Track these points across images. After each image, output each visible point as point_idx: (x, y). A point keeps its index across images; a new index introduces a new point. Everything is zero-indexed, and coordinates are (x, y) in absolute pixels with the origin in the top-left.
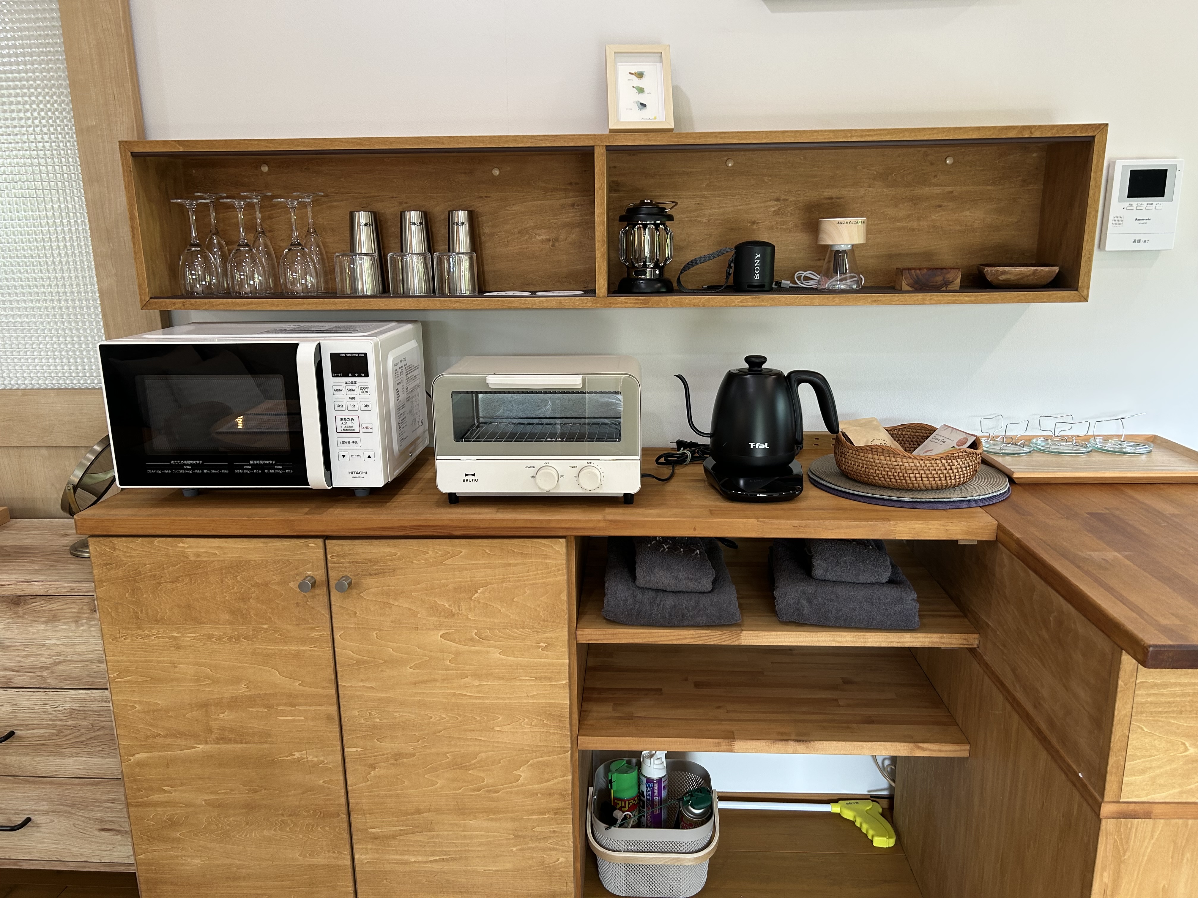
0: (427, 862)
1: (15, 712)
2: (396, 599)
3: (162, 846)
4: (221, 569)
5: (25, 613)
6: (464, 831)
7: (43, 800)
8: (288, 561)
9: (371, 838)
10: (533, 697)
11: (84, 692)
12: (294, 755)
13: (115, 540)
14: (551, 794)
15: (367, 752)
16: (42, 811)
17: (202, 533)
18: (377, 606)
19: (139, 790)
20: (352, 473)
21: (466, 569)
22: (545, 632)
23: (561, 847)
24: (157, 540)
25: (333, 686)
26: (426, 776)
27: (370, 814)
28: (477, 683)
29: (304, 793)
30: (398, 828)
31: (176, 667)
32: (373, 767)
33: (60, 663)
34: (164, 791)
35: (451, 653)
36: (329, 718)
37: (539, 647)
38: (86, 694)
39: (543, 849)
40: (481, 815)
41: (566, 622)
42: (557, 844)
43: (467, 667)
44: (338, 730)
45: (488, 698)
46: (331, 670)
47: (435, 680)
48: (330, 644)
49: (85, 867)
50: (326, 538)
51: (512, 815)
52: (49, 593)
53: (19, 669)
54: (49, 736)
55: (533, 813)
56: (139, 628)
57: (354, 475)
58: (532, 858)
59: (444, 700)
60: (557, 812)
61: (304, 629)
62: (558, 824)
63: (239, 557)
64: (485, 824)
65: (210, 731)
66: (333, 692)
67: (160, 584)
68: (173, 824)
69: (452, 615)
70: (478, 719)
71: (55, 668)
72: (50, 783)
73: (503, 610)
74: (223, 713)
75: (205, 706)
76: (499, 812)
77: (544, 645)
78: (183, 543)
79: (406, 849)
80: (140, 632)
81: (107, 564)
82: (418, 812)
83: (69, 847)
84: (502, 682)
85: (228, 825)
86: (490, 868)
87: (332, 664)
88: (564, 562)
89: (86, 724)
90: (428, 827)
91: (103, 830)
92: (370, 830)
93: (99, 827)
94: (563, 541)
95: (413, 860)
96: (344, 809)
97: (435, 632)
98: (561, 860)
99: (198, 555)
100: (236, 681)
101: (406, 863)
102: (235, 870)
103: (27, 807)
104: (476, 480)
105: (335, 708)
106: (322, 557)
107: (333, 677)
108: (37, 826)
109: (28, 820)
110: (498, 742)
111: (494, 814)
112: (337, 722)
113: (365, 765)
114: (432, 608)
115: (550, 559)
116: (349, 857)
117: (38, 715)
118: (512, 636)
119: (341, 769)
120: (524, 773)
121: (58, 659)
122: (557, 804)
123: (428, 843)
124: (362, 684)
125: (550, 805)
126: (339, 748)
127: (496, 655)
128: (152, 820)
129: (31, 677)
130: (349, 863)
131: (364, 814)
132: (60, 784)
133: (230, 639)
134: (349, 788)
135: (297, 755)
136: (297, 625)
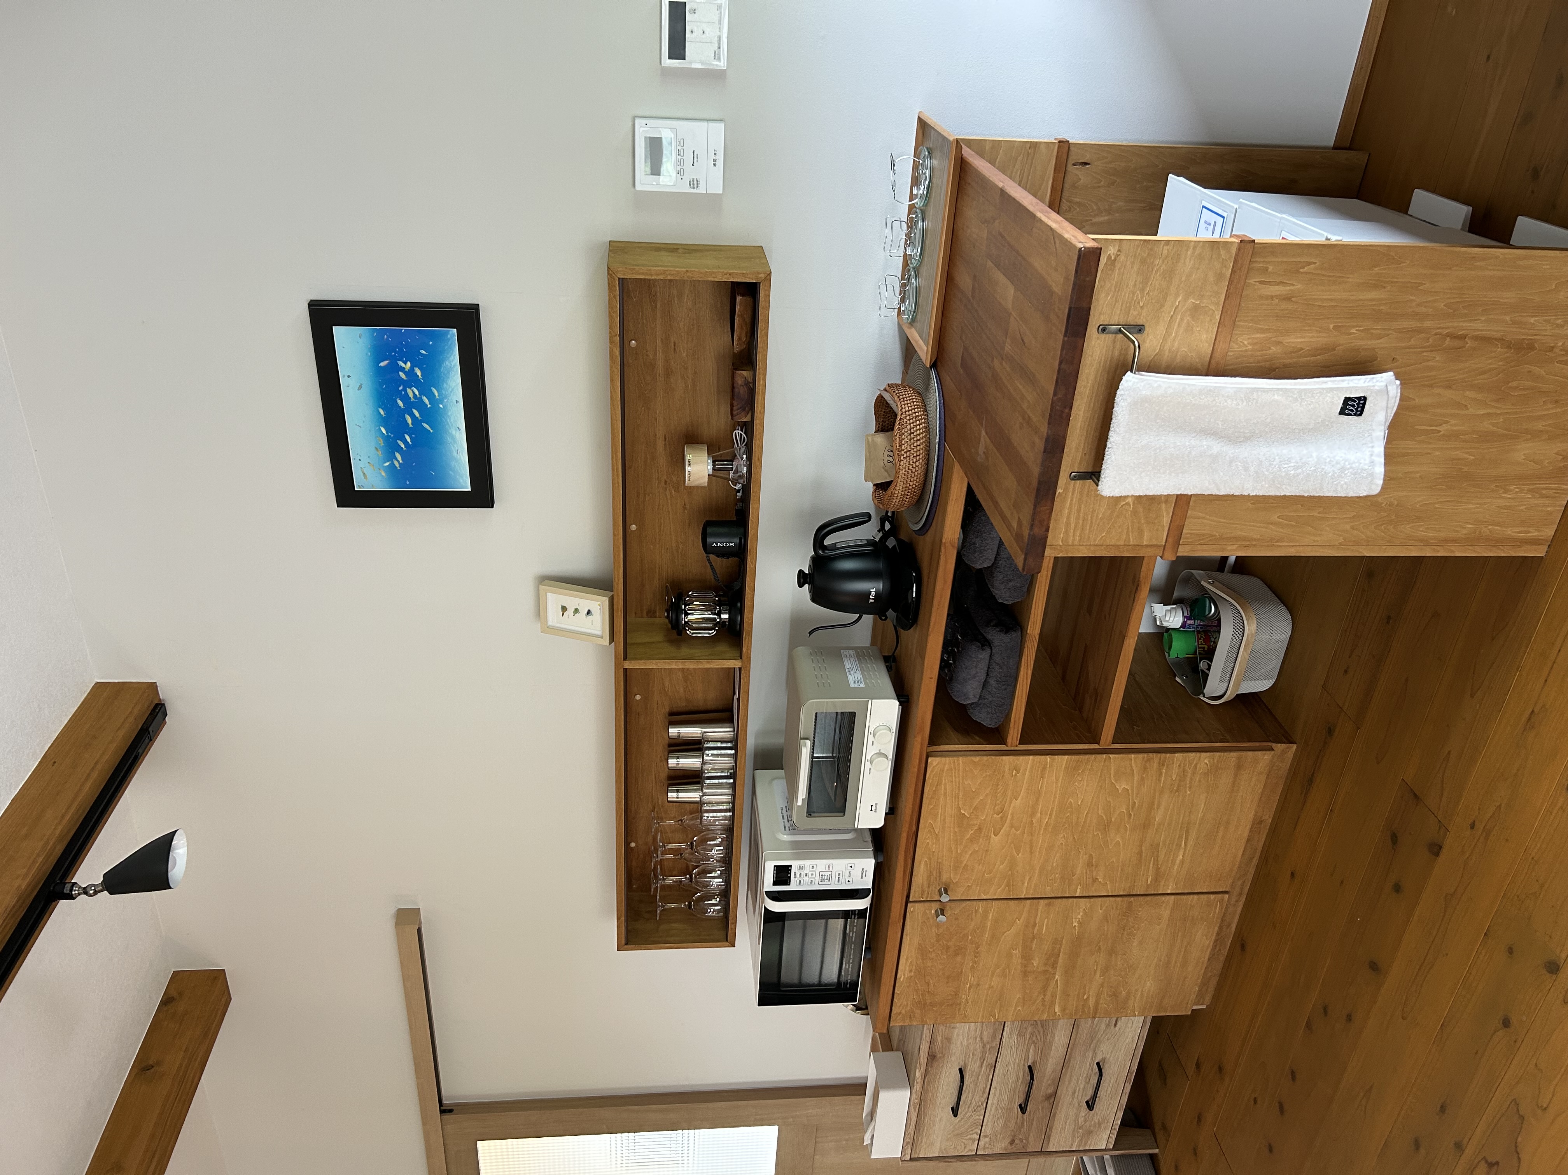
0: (1185, 849)
1: (1014, 1064)
2: (962, 862)
3: (1131, 1003)
4: (923, 959)
5: (942, 1053)
6: (1164, 825)
7: (1085, 1054)
8: (922, 923)
9: (1156, 882)
10: (1057, 780)
11: (1006, 1029)
12: (1075, 926)
13: (894, 1012)
14: (1145, 768)
15: (1082, 882)
16: (1092, 1056)
17: (894, 970)
18: (965, 874)
19: (1083, 1011)
20: (862, 877)
21: (944, 820)
22: (1004, 772)
23: (1195, 761)
24: (896, 991)
25: (1023, 901)
26: (1111, 847)
27: (1135, 882)
28: (1039, 815)
29: (1108, 922)
30: (1151, 865)
31: (993, 987)
32: (1095, 880)
33: (981, 1038)
34: (1088, 998)
35: (1010, 831)
36: (1049, 905)
37: (1016, 775)
38: (1007, 1026)
39: (1194, 773)
40: (1152, 814)
41: (998, 757)
42: (1191, 764)
43: (1024, 821)
44: (1060, 900)
45: (1053, 808)
46: (1011, 903)
47: (1031, 840)
48: (990, 902)
49: (1143, 1037)
50: (907, 901)
51: (1157, 795)
52: (929, 1041)
53: (983, 1059)
54: (1035, 1048)
55: (1159, 780)
56: (960, 1004)
57: (864, 876)
58: (1200, 781)
59: (1048, 835)
60: (1161, 764)
61: (976, 916)
62: (1173, 763)
63: (915, 950)
64: (1161, 812)
65: (1045, 972)
66: (1028, 901)
67: (929, 992)
68: (1115, 995)
69: (980, 829)
70: (1068, 814)
71: (985, 1041)
72: (1072, 1050)
73: (981, 798)
74: (1033, 964)
75: (1025, 974)
76: (1153, 803)
77: (1015, 772)
78: (900, 978)
79: (1171, 862)
80: (963, 1004)
81: (910, 1018)
82: (1140, 853)
83: (1125, 1044)
84: (1041, 800)
85: (1123, 965)
86: (1202, 809)
87: (1006, 902)
88: (948, 759)
89: (1030, 1028)
90: (1155, 848)
91: (1115, 1025)
92: (1149, 883)
93: (1113, 1027)
94: (930, 760)
95: (1181, 857)
96: (1126, 899)
97: (992, 839)
98: (1206, 761)
99: (911, 971)
100: (1009, 955)
101: (1182, 862)
102: (1161, 963)
103: (1088, 1063)
104: (876, 804)
105: (1041, 901)
106: (922, 904)
107: (1016, 902)
108: (1104, 1060)
109: (1098, 1064)
110: (1092, 802)
111: (1154, 805)
112: (1054, 900)
113: (1093, 884)
114: (971, 841)
115: (944, 768)
116: (1168, 897)
117: (1018, 1053)
118: (1004, 792)
119: (1092, 900)
120: (1122, 786)
121: (978, 1039)
122: (1155, 764)
123: (1169, 847)
124: (1026, 884)
125: (1154, 769)
126: (1075, 900)
127: (1017, 803)
128: (1109, 1006)
129: (989, 1054)
130: (1173, 897)
131: (1134, 886)
132: (1074, 1045)
133: (976, 957)
134: (1110, 894)
135: (1075, 924)
136: (972, 919)
